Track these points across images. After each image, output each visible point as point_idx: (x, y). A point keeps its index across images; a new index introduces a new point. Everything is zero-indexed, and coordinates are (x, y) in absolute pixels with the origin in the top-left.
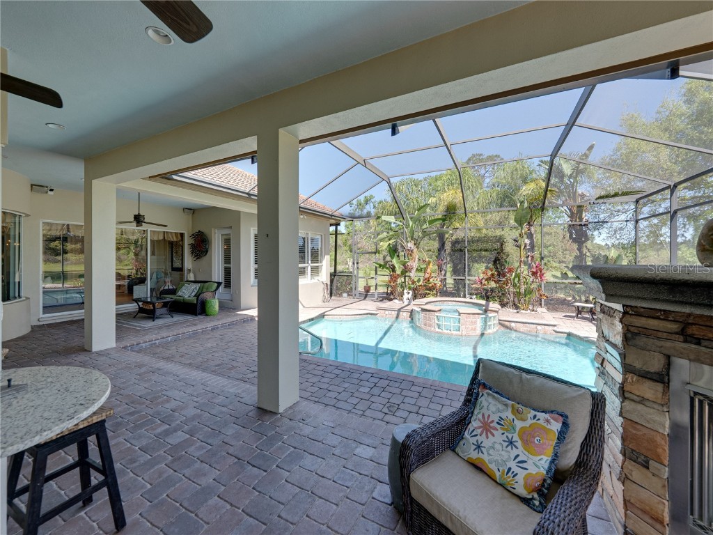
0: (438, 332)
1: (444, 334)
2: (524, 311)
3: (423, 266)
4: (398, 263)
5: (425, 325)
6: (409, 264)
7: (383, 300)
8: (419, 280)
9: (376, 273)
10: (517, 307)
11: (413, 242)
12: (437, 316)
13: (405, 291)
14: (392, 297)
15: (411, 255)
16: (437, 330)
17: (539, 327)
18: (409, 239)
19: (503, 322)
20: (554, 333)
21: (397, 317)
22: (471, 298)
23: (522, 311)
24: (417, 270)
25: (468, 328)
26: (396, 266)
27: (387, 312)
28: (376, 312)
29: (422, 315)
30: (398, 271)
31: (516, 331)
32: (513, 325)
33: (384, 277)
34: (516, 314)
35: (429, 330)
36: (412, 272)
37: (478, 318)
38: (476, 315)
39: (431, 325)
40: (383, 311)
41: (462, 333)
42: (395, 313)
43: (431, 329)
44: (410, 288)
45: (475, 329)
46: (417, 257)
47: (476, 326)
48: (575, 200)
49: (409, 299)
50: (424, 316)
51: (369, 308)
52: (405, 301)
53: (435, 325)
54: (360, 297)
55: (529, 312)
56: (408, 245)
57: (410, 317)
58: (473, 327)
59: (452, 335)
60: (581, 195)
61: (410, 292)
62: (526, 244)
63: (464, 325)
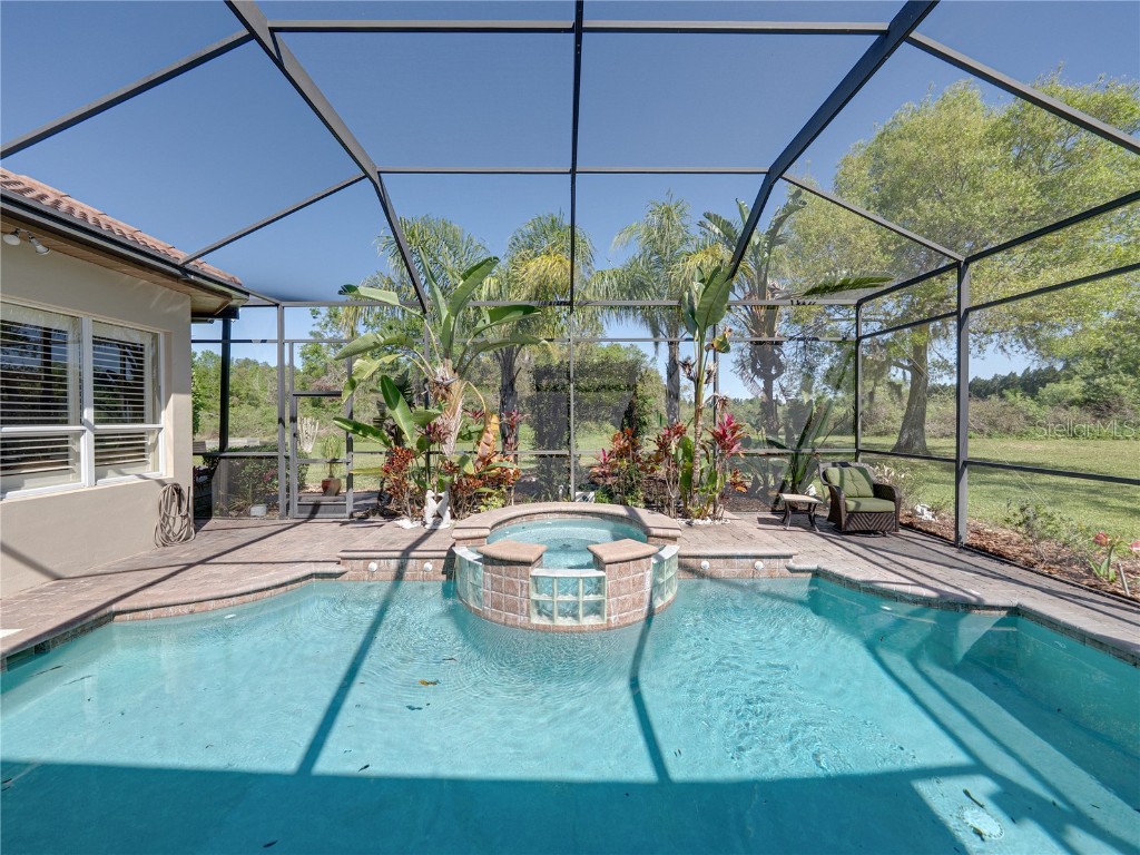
0: (538, 628)
1: (558, 631)
2: (700, 522)
3: (473, 428)
4: (407, 419)
5: (497, 605)
6: (438, 421)
7: (367, 516)
8: (464, 460)
9: (350, 448)
10: (686, 515)
11: (450, 362)
12: (535, 579)
13: (430, 494)
14: (392, 507)
15: (444, 397)
16: (536, 620)
17: (759, 564)
18: (437, 357)
19: (691, 562)
20: (788, 573)
21: (399, 575)
22: (585, 499)
23: (695, 521)
24: (461, 436)
25: (623, 602)
26: (404, 427)
27: (373, 565)
28: (336, 569)
29: (484, 575)
30: (411, 441)
31: (712, 578)
32: (705, 563)
33: (369, 458)
34: (690, 531)
35: (509, 622)
36: (447, 441)
37: (648, 569)
38: (644, 561)
39: (515, 606)
40: (362, 562)
41: (608, 620)
42: (394, 564)
43: (516, 619)
44: (441, 486)
45: (641, 601)
46: (460, 404)
47: (642, 594)
48: (763, 297)
49: (439, 516)
50: (492, 577)
51: (319, 551)
52: (430, 520)
53: (528, 606)
54: (300, 512)
55: (709, 521)
56: (438, 370)
57: (443, 573)
58: (636, 596)
59: (581, 631)
60: (772, 290)
61: (442, 494)
62: (709, 373)
63: (613, 596)
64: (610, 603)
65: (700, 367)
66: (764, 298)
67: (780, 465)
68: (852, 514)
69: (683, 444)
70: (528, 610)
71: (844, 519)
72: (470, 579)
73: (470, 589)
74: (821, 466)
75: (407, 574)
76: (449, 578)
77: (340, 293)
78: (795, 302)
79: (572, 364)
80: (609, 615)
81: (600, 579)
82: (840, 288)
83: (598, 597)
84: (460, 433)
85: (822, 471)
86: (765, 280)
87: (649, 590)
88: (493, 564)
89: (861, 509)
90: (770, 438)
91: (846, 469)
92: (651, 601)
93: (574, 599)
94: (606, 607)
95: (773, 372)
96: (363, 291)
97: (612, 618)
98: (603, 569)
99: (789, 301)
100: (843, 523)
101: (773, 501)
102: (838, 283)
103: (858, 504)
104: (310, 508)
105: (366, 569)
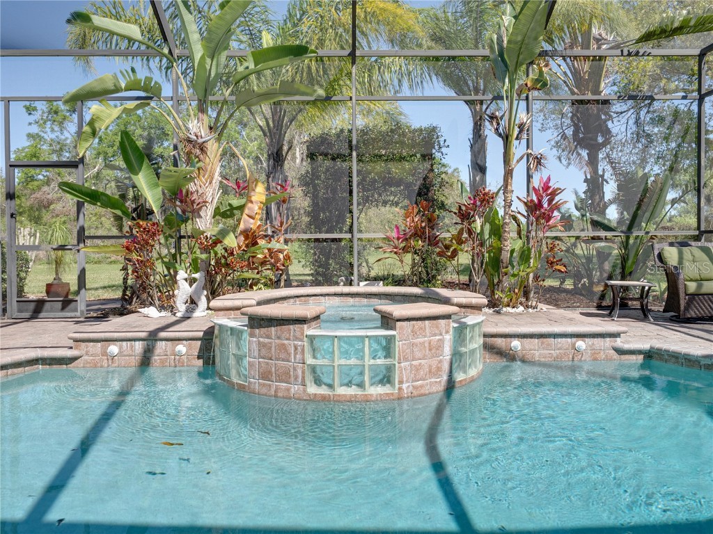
0: (314, 399)
1: (339, 400)
2: (509, 309)
4: (153, 185)
5: (265, 376)
6: (191, 186)
8: (224, 232)
11: (205, 117)
12: (311, 339)
13: (182, 275)
16: (312, 389)
17: (581, 344)
19: (500, 342)
20: (616, 356)
21: (145, 361)
23: (504, 309)
25: (418, 368)
27: (114, 349)
28: (69, 353)
29: (251, 342)
31: (524, 361)
32: (516, 344)
34: (498, 317)
35: (280, 394)
36: (202, 213)
37: (447, 332)
38: (442, 322)
39: (287, 373)
40: (99, 345)
41: (400, 389)
42: (139, 347)
43: (288, 390)
44: (195, 266)
45: (439, 369)
46: (218, 170)
47: (440, 361)
48: (586, 46)
49: (193, 302)
50: (259, 343)
51: (46, 340)
52: (181, 308)
53: (303, 372)
54: (20, 311)
55: (521, 309)
56: (190, 126)
57: (199, 357)
58: (434, 362)
59: (367, 399)
60: (598, 40)
61: (197, 275)
62: (521, 126)
63: (406, 360)
64: (402, 369)
65: (510, 119)
66: (588, 47)
67: (607, 251)
68: (693, 297)
69: (491, 219)
70: (303, 378)
71: (683, 303)
72: (233, 349)
73: (232, 361)
74: (657, 246)
75: (156, 358)
76: (206, 363)
77: (69, 21)
78: (626, 53)
79: (354, 132)
80: (401, 382)
81: (390, 340)
82: (679, 30)
83: (388, 361)
84: (217, 208)
85: (656, 253)
86: (590, 28)
87: (448, 358)
88: (260, 326)
89: (704, 290)
90: (596, 218)
91: (685, 249)
92: (451, 371)
93: (358, 362)
94: (397, 372)
95: (600, 140)
96: (98, 20)
97: (404, 386)
98: (393, 328)
99: (618, 52)
100: (682, 308)
101: (598, 296)
102: (676, 25)
103: (700, 286)
104: (32, 306)
105: (105, 353)
